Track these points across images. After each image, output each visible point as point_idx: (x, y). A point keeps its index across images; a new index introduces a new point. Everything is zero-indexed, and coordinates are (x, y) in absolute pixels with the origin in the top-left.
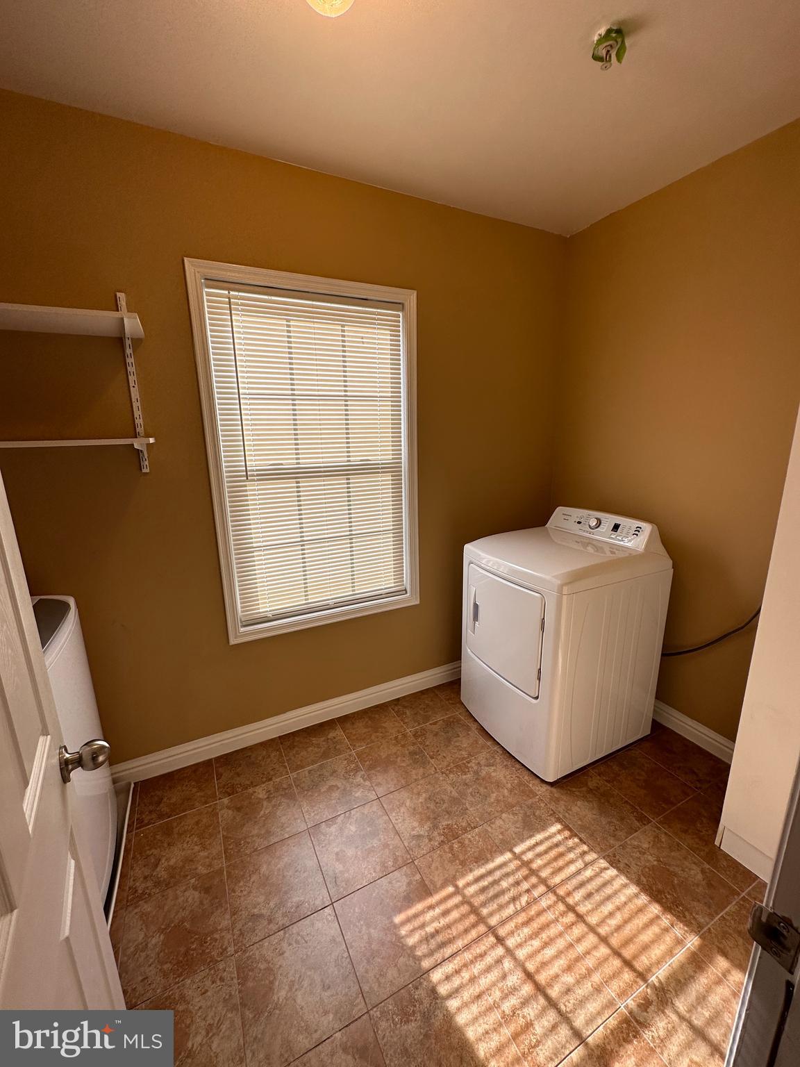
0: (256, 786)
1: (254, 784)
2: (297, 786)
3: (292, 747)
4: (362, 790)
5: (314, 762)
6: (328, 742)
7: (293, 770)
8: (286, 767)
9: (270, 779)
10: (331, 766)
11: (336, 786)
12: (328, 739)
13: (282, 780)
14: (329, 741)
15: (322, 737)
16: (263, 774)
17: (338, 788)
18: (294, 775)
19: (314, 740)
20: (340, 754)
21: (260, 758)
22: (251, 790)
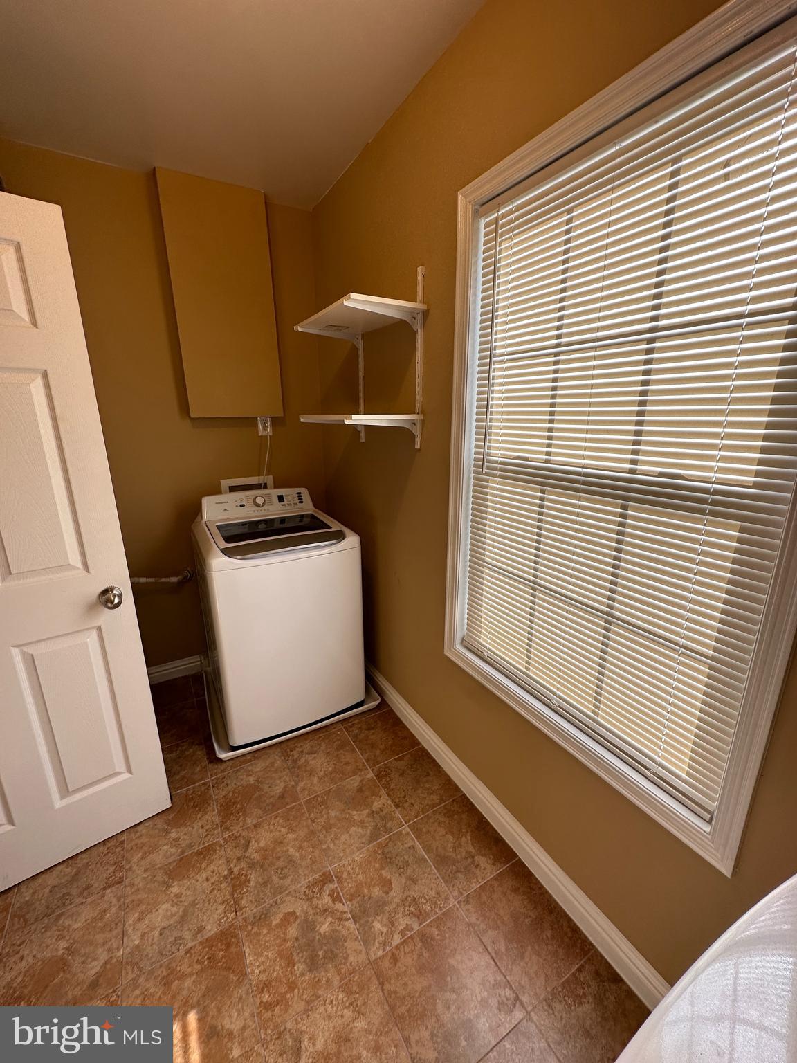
0: (388, 795)
1: (391, 793)
2: (390, 838)
3: (449, 814)
4: (385, 931)
5: (427, 849)
6: (466, 858)
7: (412, 828)
8: (416, 817)
9: (397, 806)
10: (424, 873)
11: (391, 889)
12: (473, 857)
13: (398, 818)
14: (470, 860)
15: (474, 848)
16: (405, 797)
17: (387, 893)
18: (406, 829)
19: (467, 840)
20: (446, 882)
21: (427, 786)
22: (383, 792)
